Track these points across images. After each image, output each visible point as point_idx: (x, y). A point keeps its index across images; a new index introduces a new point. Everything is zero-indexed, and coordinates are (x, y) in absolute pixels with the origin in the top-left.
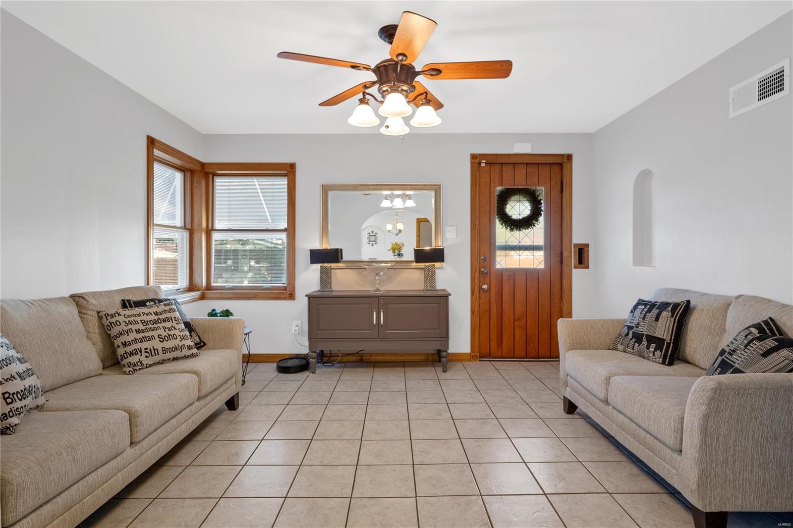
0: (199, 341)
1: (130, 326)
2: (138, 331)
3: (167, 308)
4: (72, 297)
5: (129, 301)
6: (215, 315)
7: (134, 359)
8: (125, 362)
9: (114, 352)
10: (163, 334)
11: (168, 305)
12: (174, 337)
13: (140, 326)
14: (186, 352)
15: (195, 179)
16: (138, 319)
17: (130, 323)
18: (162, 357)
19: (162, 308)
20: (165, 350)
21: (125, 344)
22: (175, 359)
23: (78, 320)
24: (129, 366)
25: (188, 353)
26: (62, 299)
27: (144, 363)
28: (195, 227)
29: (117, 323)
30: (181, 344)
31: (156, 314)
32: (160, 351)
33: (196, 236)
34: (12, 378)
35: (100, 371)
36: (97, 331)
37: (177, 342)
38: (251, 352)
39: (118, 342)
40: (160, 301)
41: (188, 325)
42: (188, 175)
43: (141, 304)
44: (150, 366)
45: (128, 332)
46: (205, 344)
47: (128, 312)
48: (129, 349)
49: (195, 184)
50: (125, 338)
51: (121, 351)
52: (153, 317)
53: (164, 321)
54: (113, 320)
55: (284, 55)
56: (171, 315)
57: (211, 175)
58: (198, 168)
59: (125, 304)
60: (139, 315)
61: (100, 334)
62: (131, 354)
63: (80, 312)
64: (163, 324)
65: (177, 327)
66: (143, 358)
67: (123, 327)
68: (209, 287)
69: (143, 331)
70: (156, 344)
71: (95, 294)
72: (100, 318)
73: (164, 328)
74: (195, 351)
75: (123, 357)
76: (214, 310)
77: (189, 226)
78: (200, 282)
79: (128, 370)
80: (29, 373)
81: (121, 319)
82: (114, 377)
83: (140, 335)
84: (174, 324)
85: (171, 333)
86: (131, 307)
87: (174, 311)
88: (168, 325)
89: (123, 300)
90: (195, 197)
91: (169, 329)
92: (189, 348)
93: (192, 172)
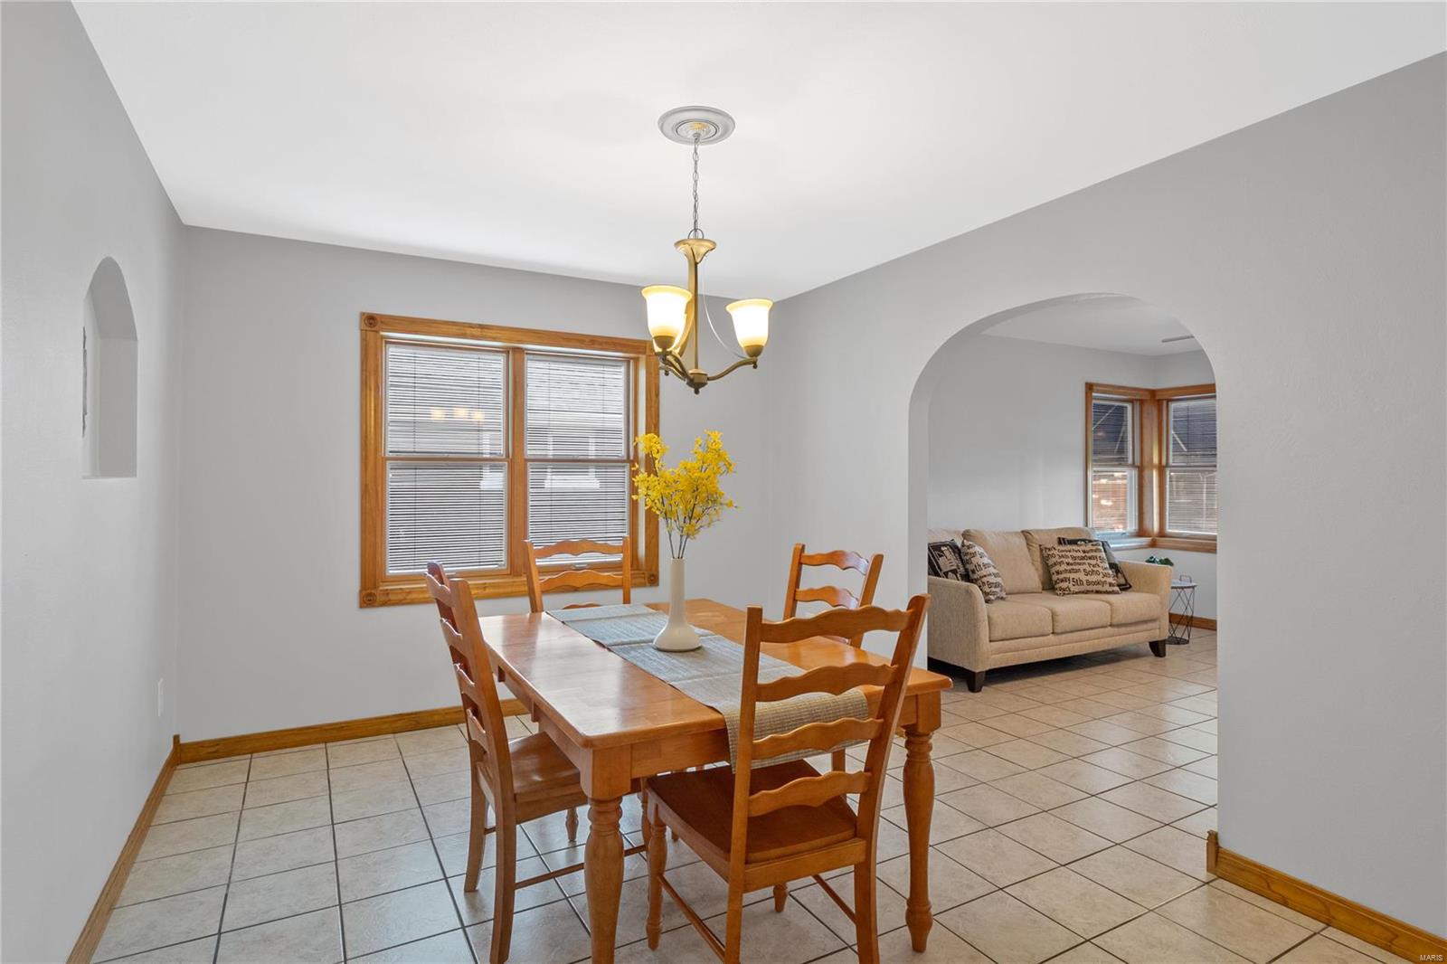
0: (1124, 582)
1: (1062, 559)
2: (1068, 564)
3: (1094, 548)
4: (1023, 532)
5: (1063, 539)
6: (1153, 562)
7: (1064, 585)
8: (1057, 586)
9: (1051, 579)
10: (1088, 569)
11: (1096, 545)
12: (1097, 573)
13: (1070, 561)
14: (1107, 588)
15: (1145, 408)
16: (1069, 554)
17: (1062, 556)
18: (1086, 587)
19: (1089, 547)
20: (1089, 583)
21: (1058, 573)
22: (1097, 592)
23: (1026, 549)
24: (1061, 589)
25: (1110, 589)
26: (1016, 533)
27: (1072, 589)
28: (1145, 464)
29: (1053, 556)
30: (1103, 580)
31: (1084, 552)
32: (1085, 582)
33: (1146, 473)
34: (990, 575)
35: (1040, 590)
36: (1039, 560)
37: (1100, 578)
38: (1195, 615)
39: (1053, 570)
40: (1090, 541)
41: (1113, 566)
42: (1137, 405)
43: (1074, 542)
44: (1076, 593)
45: (1060, 563)
46: (1131, 587)
47: (1062, 548)
48: (1061, 577)
49: (1145, 415)
50: (1058, 568)
51: (1055, 577)
52: (1082, 554)
53: (1090, 558)
54: (1050, 553)
55: (1163, 341)
56: (1098, 554)
57: (1165, 402)
58: (1146, 397)
59: (1061, 541)
60: (1070, 551)
61: (1041, 563)
62: (1062, 581)
63: (1028, 544)
64: (1089, 561)
65: (1101, 565)
66: (1070, 585)
67: (1057, 559)
68: (1162, 534)
69: (1072, 564)
70: (1081, 576)
71: (1038, 531)
72: (1041, 550)
73: (1089, 564)
74: (1117, 589)
75: (1056, 583)
76: (1152, 558)
77: (1138, 462)
78: (1151, 527)
79: (1059, 592)
80: (996, 575)
81: (1056, 552)
82: (1048, 595)
83: (1069, 567)
84: (1098, 562)
85: (1095, 569)
86: (1065, 543)
87: (1100, 551)
88: (1093, 562)
89: (1059, 538)
90: (1145, 431)
91: (1093, 566)
92: (1111, 585)
93: (1142, 402)
